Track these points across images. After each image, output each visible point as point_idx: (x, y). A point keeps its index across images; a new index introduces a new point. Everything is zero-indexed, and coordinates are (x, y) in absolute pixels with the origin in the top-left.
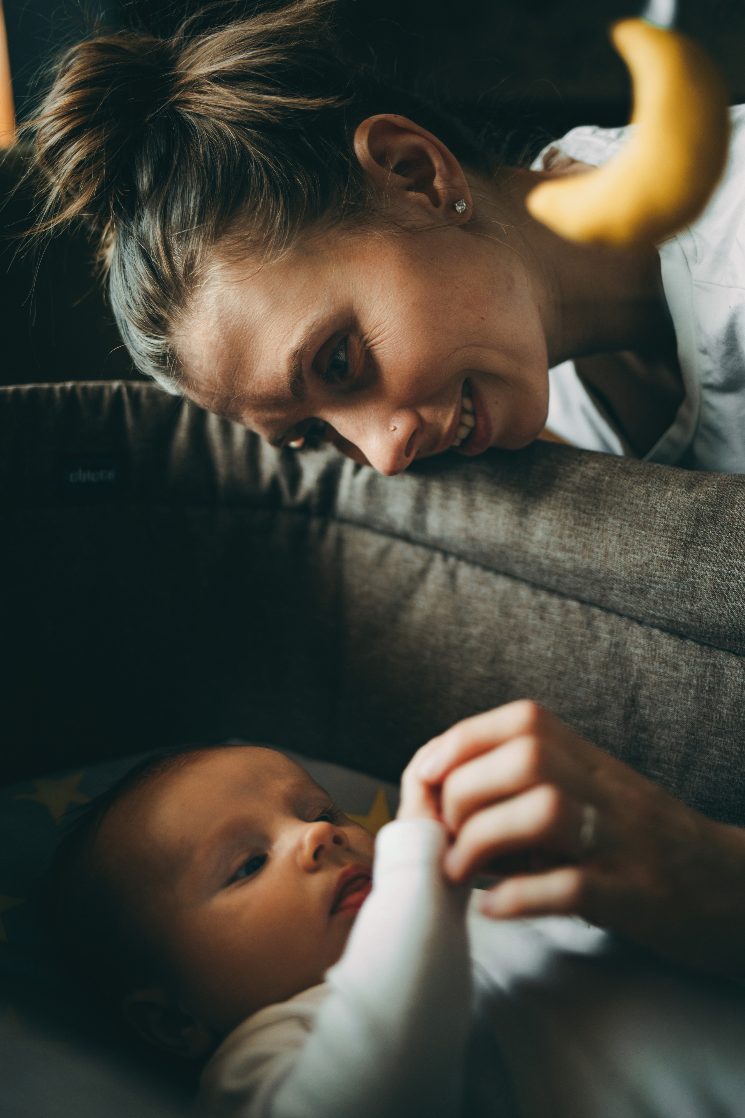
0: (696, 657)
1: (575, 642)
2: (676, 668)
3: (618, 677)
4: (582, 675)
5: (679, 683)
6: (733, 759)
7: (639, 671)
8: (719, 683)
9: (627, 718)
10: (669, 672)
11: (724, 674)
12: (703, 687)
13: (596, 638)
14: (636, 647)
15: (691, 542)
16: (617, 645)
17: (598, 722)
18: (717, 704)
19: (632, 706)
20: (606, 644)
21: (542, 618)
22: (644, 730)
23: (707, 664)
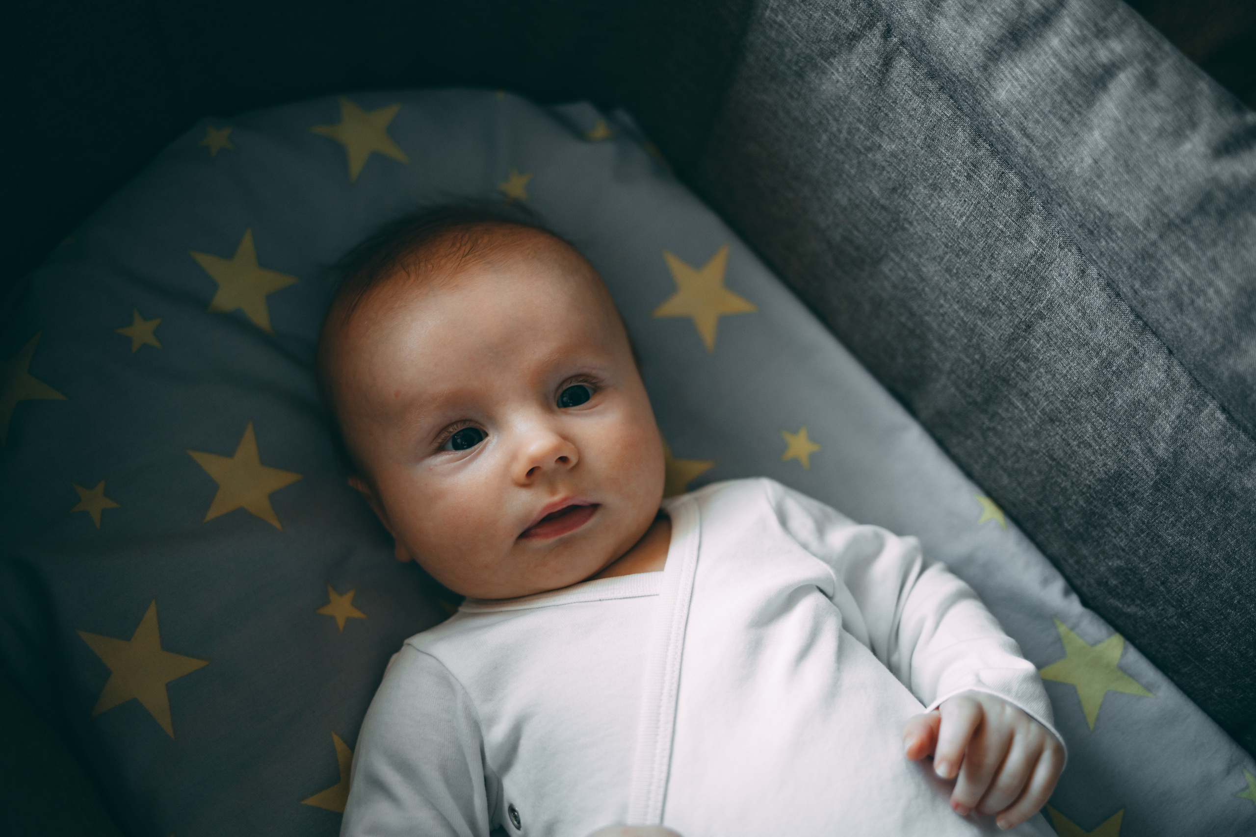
0: (1121, 329)
1: (994, 227)
2: (1092, 326)
3: (1024, 293)
4: (985, 266)
5: (1087, 344)
6: (1103, 446)
7: (1051, 302)
8: (1130, 371)
9: (1012, 340)
10: (1083, 325)
11: (1142, 365)
12: (1110, 364)
13: (1020, 237)
14: (1060, 275)
15: (1177, 226)
16: (1040, 259)
17: (979, 323)
18: (1117, 389)
19: (1025, 331)
20: (1029, 251)
21: (969, 177)
22: (1026, 360)
23: (1129, 345)
